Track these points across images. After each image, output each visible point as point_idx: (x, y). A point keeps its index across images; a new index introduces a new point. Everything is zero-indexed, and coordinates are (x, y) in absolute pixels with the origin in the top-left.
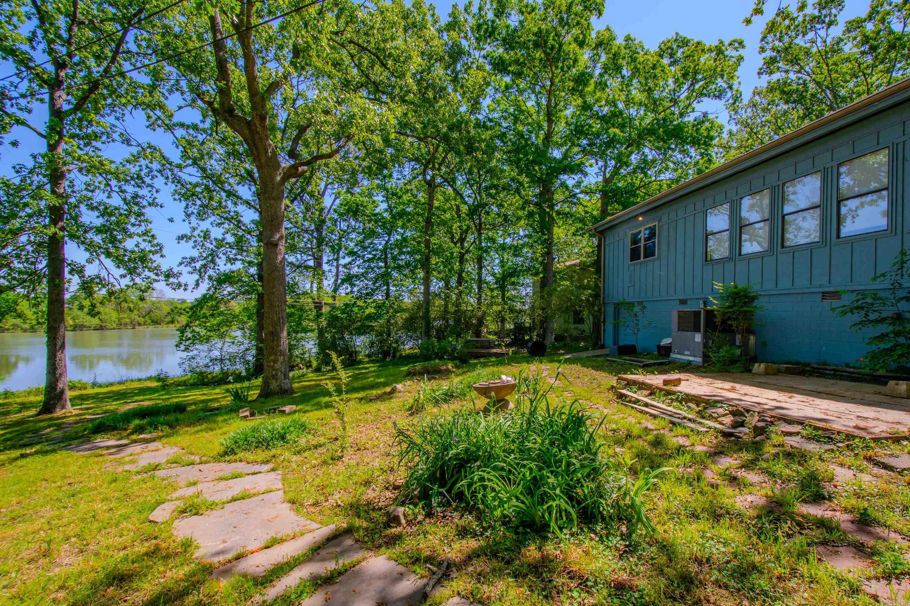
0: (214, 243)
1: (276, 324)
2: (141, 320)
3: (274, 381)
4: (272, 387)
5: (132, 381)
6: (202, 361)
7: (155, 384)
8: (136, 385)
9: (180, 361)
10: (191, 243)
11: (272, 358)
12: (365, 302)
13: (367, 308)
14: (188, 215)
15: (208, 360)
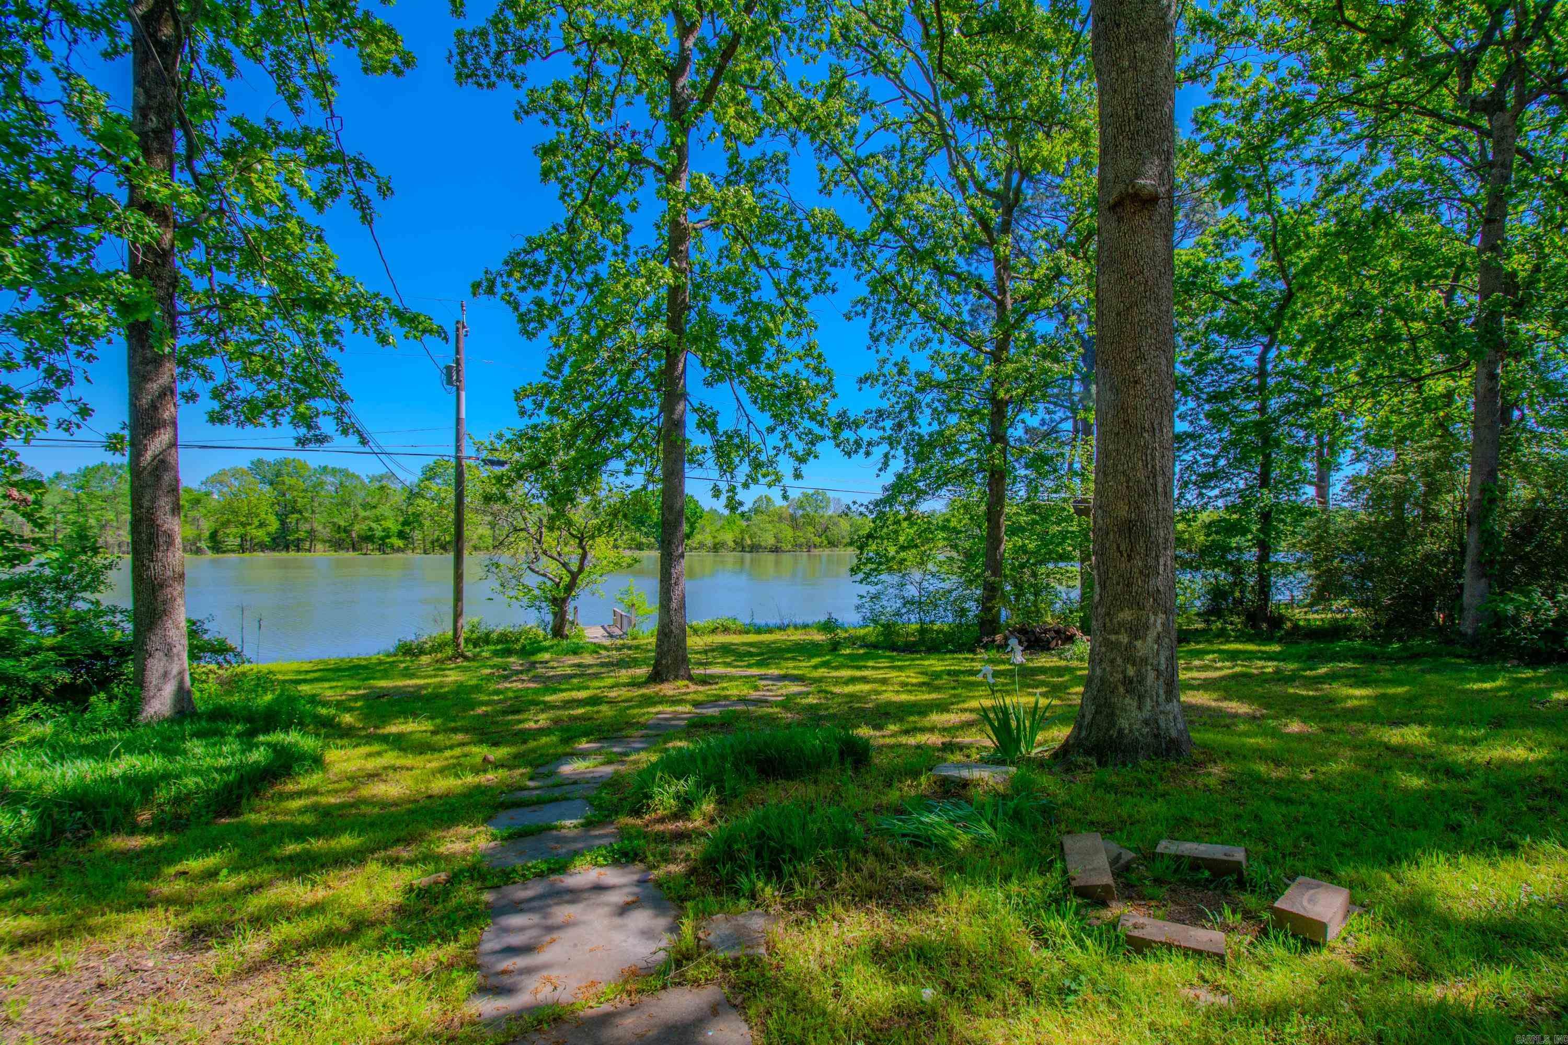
0: (915, 382)
1: (1144, 494)
2: (817, 540)
3: (1130, 702)
4: (1124, 723)
5: (796, 627)
6: (891, 604)
7: (819, 637)
8: (797, 636)
9: (857, 601)
10: (879, 388)
11: (1126, 615)
12: (1201, 495)
13: (1204, 508)
14: (876, 340)
15: (899, 603)
